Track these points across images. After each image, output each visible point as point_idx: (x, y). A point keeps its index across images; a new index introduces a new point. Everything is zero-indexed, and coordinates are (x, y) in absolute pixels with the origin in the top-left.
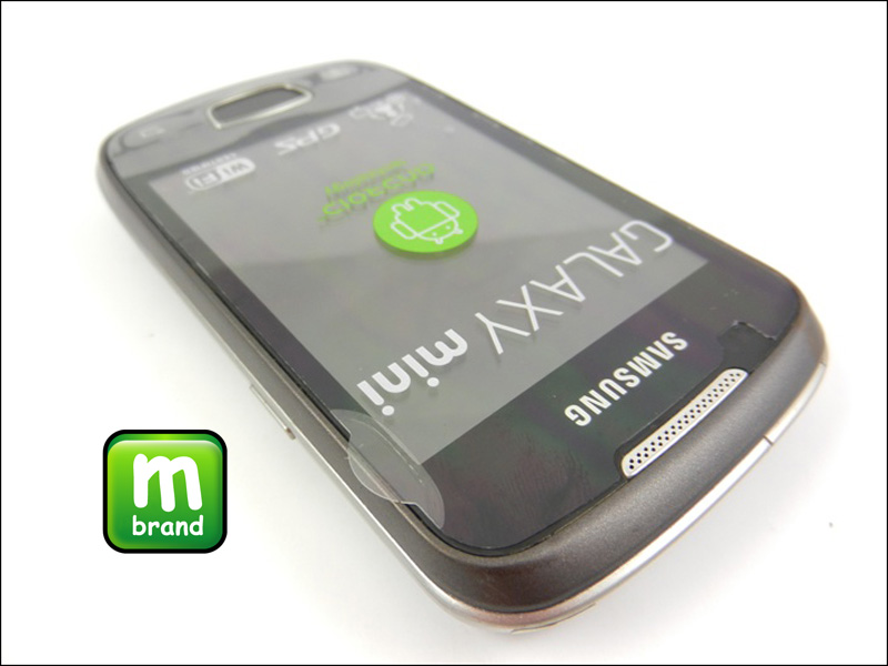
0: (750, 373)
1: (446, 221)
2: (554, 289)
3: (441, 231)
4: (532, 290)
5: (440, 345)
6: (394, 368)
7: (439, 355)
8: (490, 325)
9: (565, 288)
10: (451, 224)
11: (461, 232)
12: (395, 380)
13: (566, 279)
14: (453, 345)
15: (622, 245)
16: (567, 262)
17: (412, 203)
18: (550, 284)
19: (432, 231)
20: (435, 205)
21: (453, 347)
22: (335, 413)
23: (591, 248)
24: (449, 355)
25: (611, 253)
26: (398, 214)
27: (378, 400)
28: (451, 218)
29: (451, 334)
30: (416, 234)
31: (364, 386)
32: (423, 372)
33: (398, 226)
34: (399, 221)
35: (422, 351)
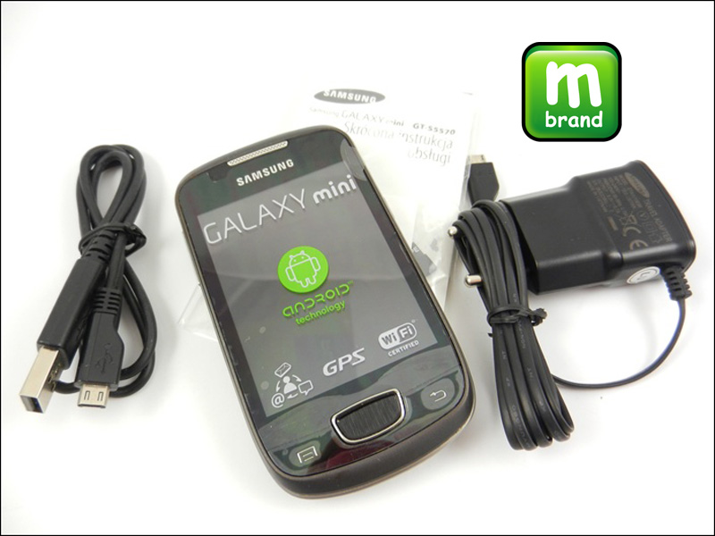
0: (226, 163)
2: (269, 213)
3: (299, 259)
4: (277, 214)
5: (323, 197)
6: (342, 192)
7: (325, 194)
8: (301, 202)
9: (264, 212)
10: (293, 263)
11: (290, 256)
12: (343, 187)
13: (261, 216)
14: (319, 196)
15: (226, 230)
16: (255, 226)
17: (305, 284)
18: (269, 216)
19: (304, 259)
20: (295, 279)
22: (366, 179)
23: (240, 231)
24: (321, 193)
25: (235, 226)
26: (314, 276)
27: (351, 181)
28: (291, 267)
29: (317, 201)
30: (311, 259)
31: (354, 187)
32: (333, 188)
33: (317, 268)
34: (316, 271)
35: (330, 197)
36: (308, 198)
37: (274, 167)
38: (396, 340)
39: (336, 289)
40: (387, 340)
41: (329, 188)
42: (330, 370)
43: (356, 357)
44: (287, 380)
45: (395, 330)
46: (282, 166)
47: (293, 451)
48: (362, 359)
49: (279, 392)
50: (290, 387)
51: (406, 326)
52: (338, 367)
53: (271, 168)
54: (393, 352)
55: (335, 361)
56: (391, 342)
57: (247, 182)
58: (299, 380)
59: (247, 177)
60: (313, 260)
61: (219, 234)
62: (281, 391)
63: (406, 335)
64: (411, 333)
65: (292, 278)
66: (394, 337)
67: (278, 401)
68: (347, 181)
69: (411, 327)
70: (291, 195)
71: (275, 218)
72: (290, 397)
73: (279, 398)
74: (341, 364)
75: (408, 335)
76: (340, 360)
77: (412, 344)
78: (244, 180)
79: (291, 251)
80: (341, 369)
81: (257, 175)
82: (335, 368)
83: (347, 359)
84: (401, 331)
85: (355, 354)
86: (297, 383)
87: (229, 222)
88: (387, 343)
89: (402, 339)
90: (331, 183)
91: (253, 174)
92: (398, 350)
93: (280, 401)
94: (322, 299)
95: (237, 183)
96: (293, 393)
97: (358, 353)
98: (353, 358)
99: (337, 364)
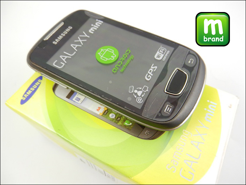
0: (43, 40)
1: (103, 55)
2: (77, 46)
3: (103, 52)
4: (81, 44)
5: (93, 30)
6: (99, 26)
7: (93, 29)
8: (86, 36)
9: (74, 46)
10: (101, 55)
11: (98, 53)
12: (98, 24)
13: (75, 48)
14: (92, 31)
15: (64, 60)
16: (75, 52)
17: (113, 58)
18: (78, 46)
19: (105, 51)
20: (107, 59)
21: (91, 31)
23: (70, 57)
24: (92, 29)
25: (66, 57)
26: (114, 54)
27: (99, 21)
28: (102, 57)
29: (92, 33)
30: (107, 50)
31: (102, 22)
32: (94, 26)
33: (112, 51)
34: (112, 52)
35: (96, 29)
36: (88, 34)
37: (65, 31)
38: (161, 55)
39: (125, 53)
40: (158, 56)
41: (93, 27)
42: (149, 78)
43: (153, 68)
44: (136, 91)
45: (158, 52)
46: (68, 30)
47: (162, 112)
48: (156, 67)
49: (137, 97)
50: (139, 93)
51: (160, 49)
52: (150, 75)
53: (64, 33)
54: (164, 59)
55: (147, 74)
56: (160, 56)
57: (58, 42)
58: (140, 88)
59: (56, 40)
60: (108, 50)
61: (62, 63)
62: (138, 96)
63: (163, 52)
64: (164, 50)
65: (106, 59)
66: (160, 54)
67: (139, 100)
68: (98, 22)
69: (162, 48)
70: (80, 36)
71: (81, 46)
72: (143, 96)
73: (139, 99)
74: (150, 73)
75: (164, 51)
76: (149, 72)
77: (168, 53)
78: (56, 41)
79: (97, 51)
80: (152, 75)
81: (60, 38)
82: (149, 76)
83: (151, 71)
84: (160, 51)
85: (152, 67)
86: (141, 90)
87: (63, 57)
88: (159, 58)
89: (163, 54)
90: (92, 25)
91: (58, 38)
92: (165, 57)
93: (140, 100)
94: (123, 59)
95: (54, 44)
96: (142, 94)
97: (153, 66)
98: (153, 69)
99: (149, 74)
